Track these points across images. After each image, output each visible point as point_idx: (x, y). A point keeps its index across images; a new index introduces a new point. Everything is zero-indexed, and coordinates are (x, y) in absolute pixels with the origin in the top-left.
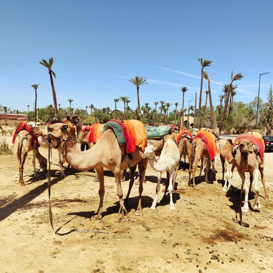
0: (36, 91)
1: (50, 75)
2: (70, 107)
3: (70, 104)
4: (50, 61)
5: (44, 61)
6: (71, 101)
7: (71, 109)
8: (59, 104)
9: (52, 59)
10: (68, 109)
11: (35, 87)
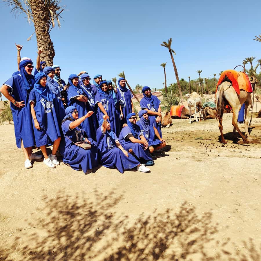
0: (164, 69)
1: (170, 53)
2: (200, 78)
3: (200, 75)
4: (169, 41)
5: (165, 43)
6: (200, 72)
7: (201, 79)
8: (189, 76)
9: (171, 39)
10: (197, 80)
11: (164, 65)
